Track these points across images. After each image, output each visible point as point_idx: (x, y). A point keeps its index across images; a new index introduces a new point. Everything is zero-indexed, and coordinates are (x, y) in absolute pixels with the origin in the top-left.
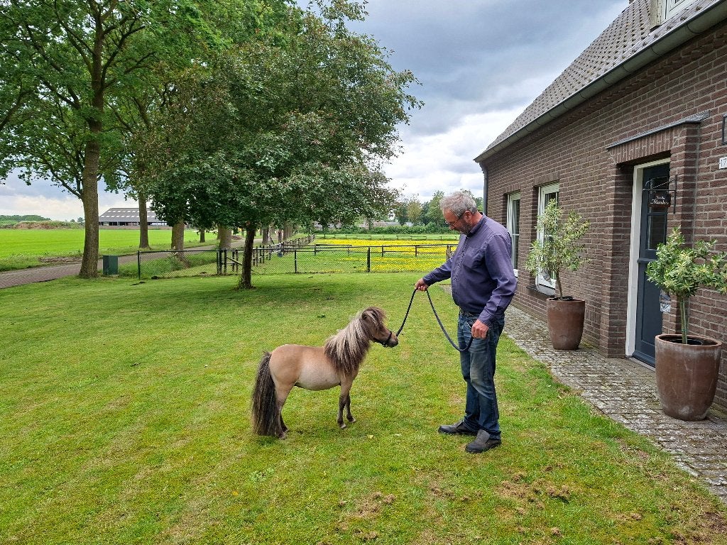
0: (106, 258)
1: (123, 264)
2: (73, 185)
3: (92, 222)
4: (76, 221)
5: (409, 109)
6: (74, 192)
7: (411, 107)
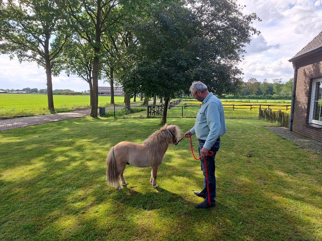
0: (101, 108)
1: (107, 111)
2: (86, 77)
3: (95, 93)
4: (84, 92)
5: (253, 34)
6: (86, 80)
7: (254, 34)
